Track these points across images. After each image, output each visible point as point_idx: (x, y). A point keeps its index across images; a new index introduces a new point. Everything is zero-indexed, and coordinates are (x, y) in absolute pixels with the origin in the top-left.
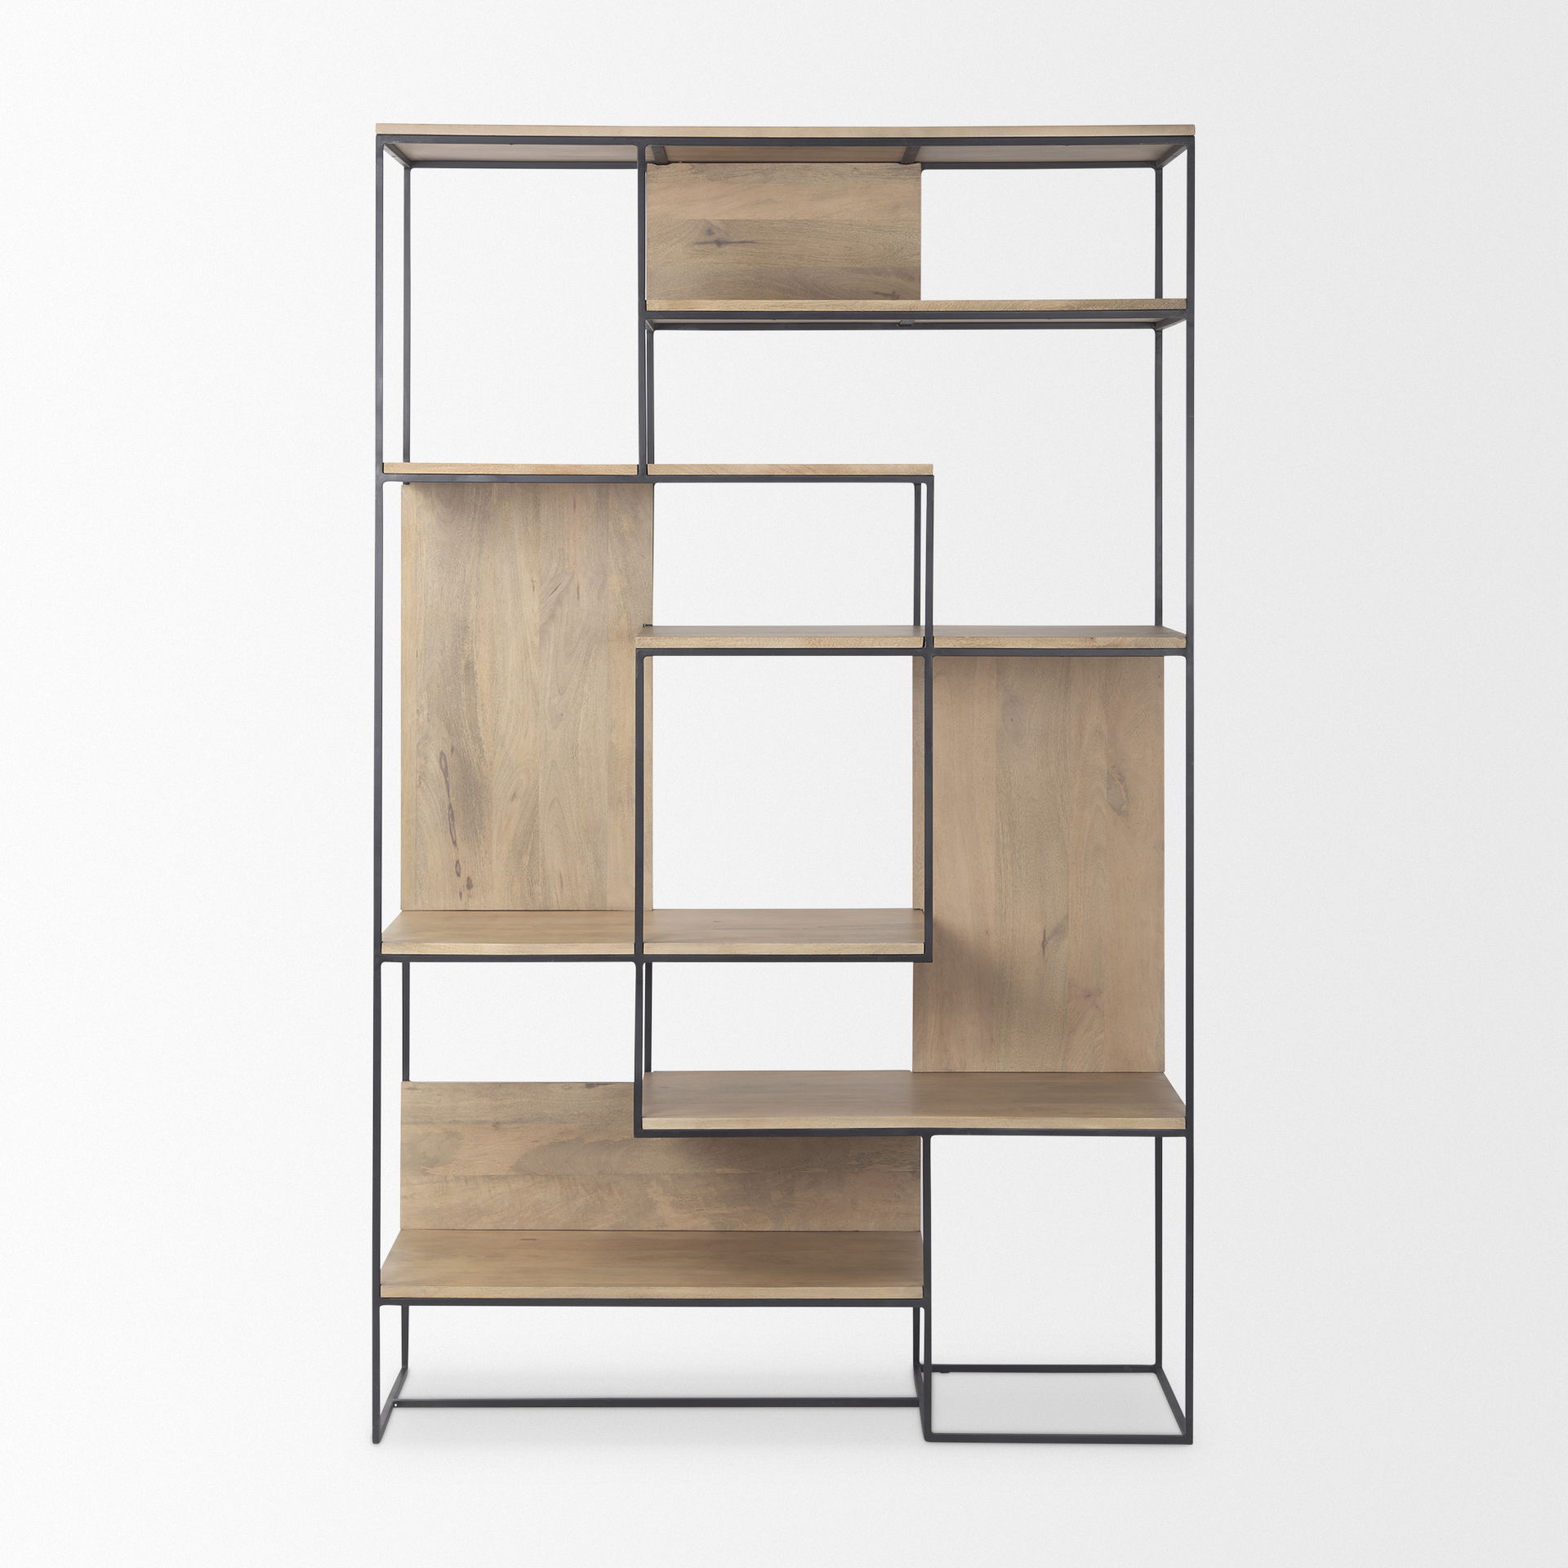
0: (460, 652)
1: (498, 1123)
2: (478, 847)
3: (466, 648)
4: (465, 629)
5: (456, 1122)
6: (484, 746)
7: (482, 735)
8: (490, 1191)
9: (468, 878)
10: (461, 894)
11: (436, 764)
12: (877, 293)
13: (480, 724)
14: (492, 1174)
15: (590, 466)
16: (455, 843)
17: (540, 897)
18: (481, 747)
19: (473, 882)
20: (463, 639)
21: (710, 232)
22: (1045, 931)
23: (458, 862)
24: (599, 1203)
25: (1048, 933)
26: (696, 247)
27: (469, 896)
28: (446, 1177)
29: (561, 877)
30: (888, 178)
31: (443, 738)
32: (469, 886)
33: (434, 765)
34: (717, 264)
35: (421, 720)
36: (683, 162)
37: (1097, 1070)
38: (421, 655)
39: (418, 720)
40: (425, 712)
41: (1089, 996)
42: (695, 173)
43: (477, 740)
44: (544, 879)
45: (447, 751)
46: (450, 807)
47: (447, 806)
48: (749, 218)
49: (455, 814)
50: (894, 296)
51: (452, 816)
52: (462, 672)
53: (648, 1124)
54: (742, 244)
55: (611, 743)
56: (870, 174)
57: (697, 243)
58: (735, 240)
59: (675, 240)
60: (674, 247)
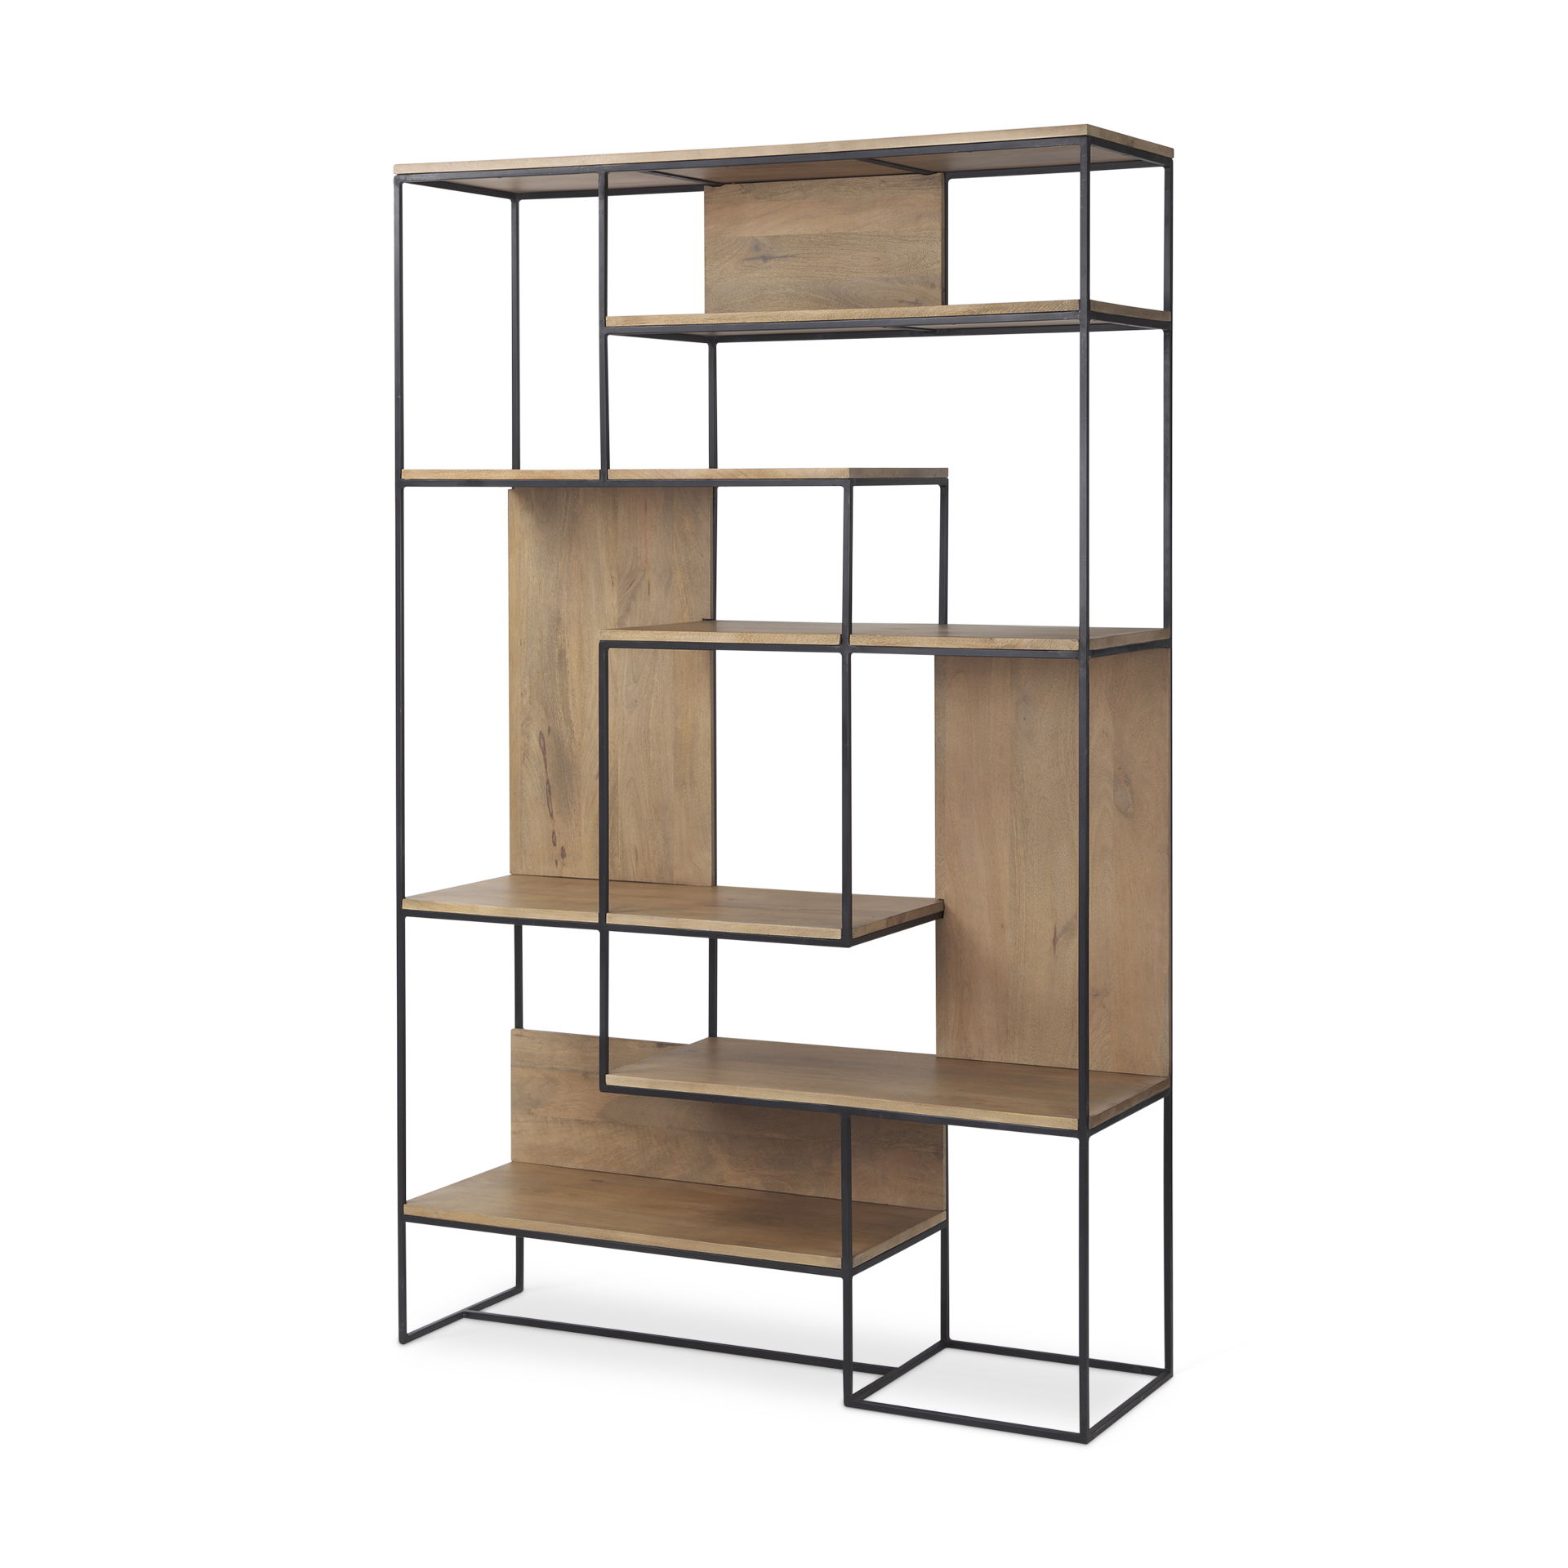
0: (554, 641)
1: (587, 1073)
2: (570, 820)
3: (559, 637)
4: (559, 620)
5: (553, 1069)
6: (574, 728)
7: (572, 718)
8: (581, 1134)
9: (562, 848)
10: (556, 862)
11: (537, 743)
12: (901, 301)
13: (571, 708)
14: (583, 1119)
15: (561, 471)
16: (551, 815)
17: (620, 869)
18: (571, 729)
19: (566, 851)
20: (557, 629)
21: (757, 248)
22: (1055, 929)
23: (554, 833)
24: (668, 1154)
25: (1059, 931)
26: (746, 263)
27: (563, 864)
28: (546, 1118)
29: (636, 851)
30: (912, 189)
31: (542, 720)
32: (563, 855)
33: (534, 744)
34: (763, 278)
35: (524, 702)
36: (736, 183)
37: (1104, 1070)
38: (524, 643)
39: (522, 702)
40: (528, 695)
41: (1097, 995)
42: (743, 193)
43: (569, 721)
44: (623, 852)
45: (545, 732)
46: (548, 783)
47: (545, 782)
48: (790, 234)
49: (552, 790)
50: (916, 303)
51: (549, 791)
52: (556, 659)
53: (610, 1080)
54: (784, 259)
55: (676, 728)
56: (896, 186)
57: (746, 259)
58: (779, 254)
59: (727, 257)
60: (727, 263)
